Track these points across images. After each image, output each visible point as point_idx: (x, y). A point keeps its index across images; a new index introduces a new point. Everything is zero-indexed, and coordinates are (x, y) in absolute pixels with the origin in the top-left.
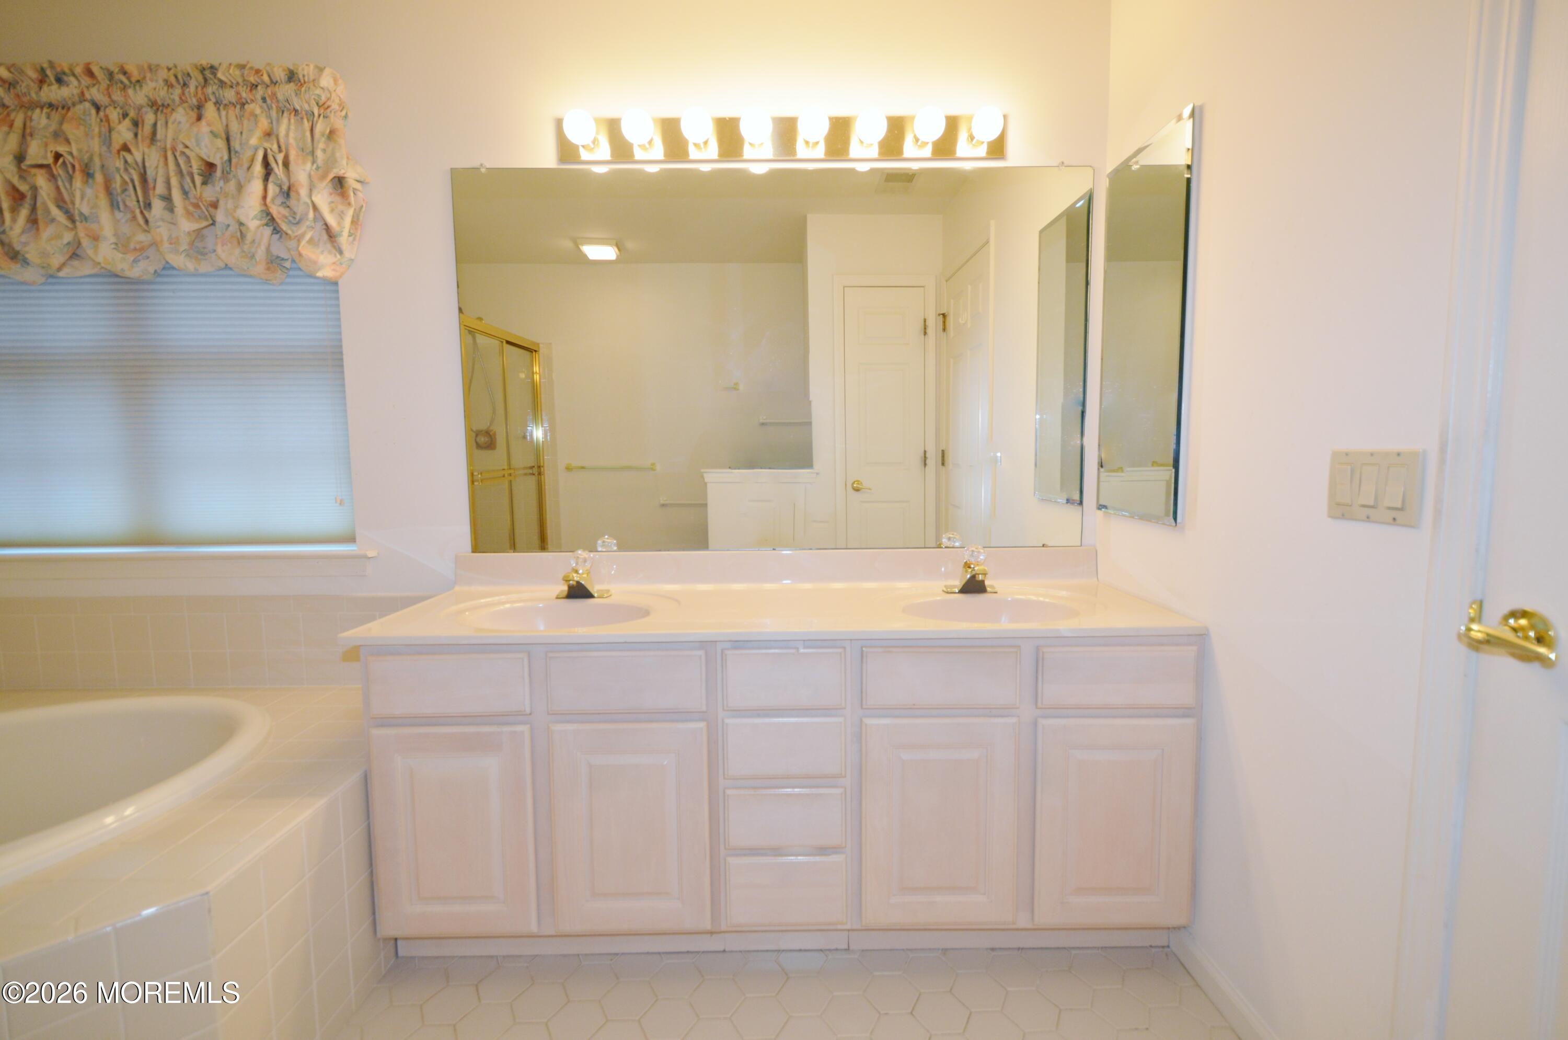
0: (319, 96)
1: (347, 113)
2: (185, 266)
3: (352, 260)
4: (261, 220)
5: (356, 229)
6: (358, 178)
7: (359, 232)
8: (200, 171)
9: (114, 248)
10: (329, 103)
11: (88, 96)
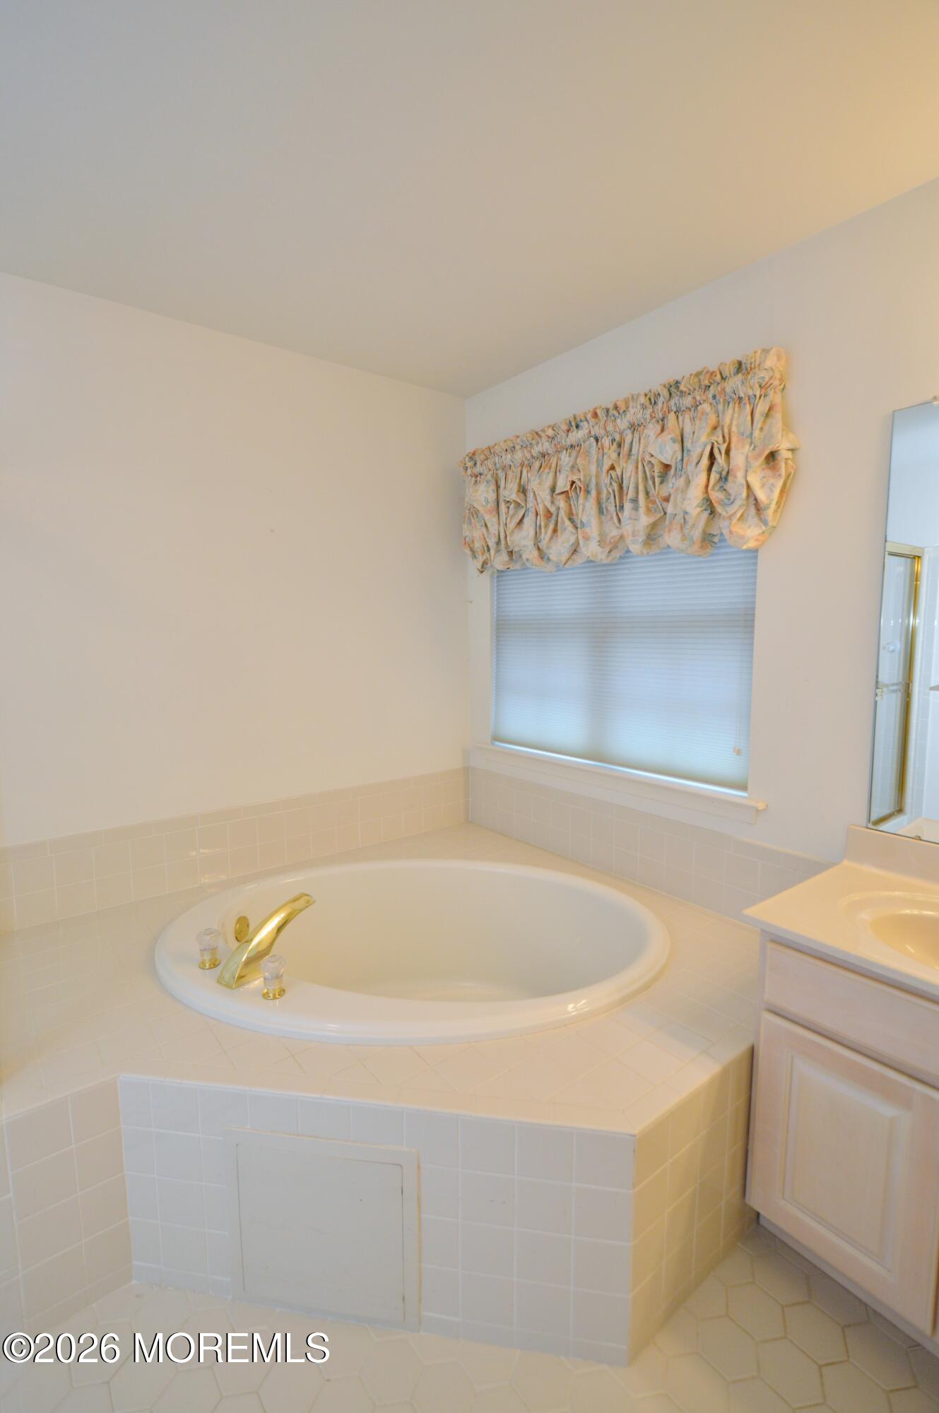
0: (762, 378)
1: (784, 386)
3: (773, 528)
4: (701, 507)
5: (782, 497)
6: (789, 447)
7: (784, 500)
8: (659, 474)
9: (597, 544)
10: (770, 382)
11: (593, 433)
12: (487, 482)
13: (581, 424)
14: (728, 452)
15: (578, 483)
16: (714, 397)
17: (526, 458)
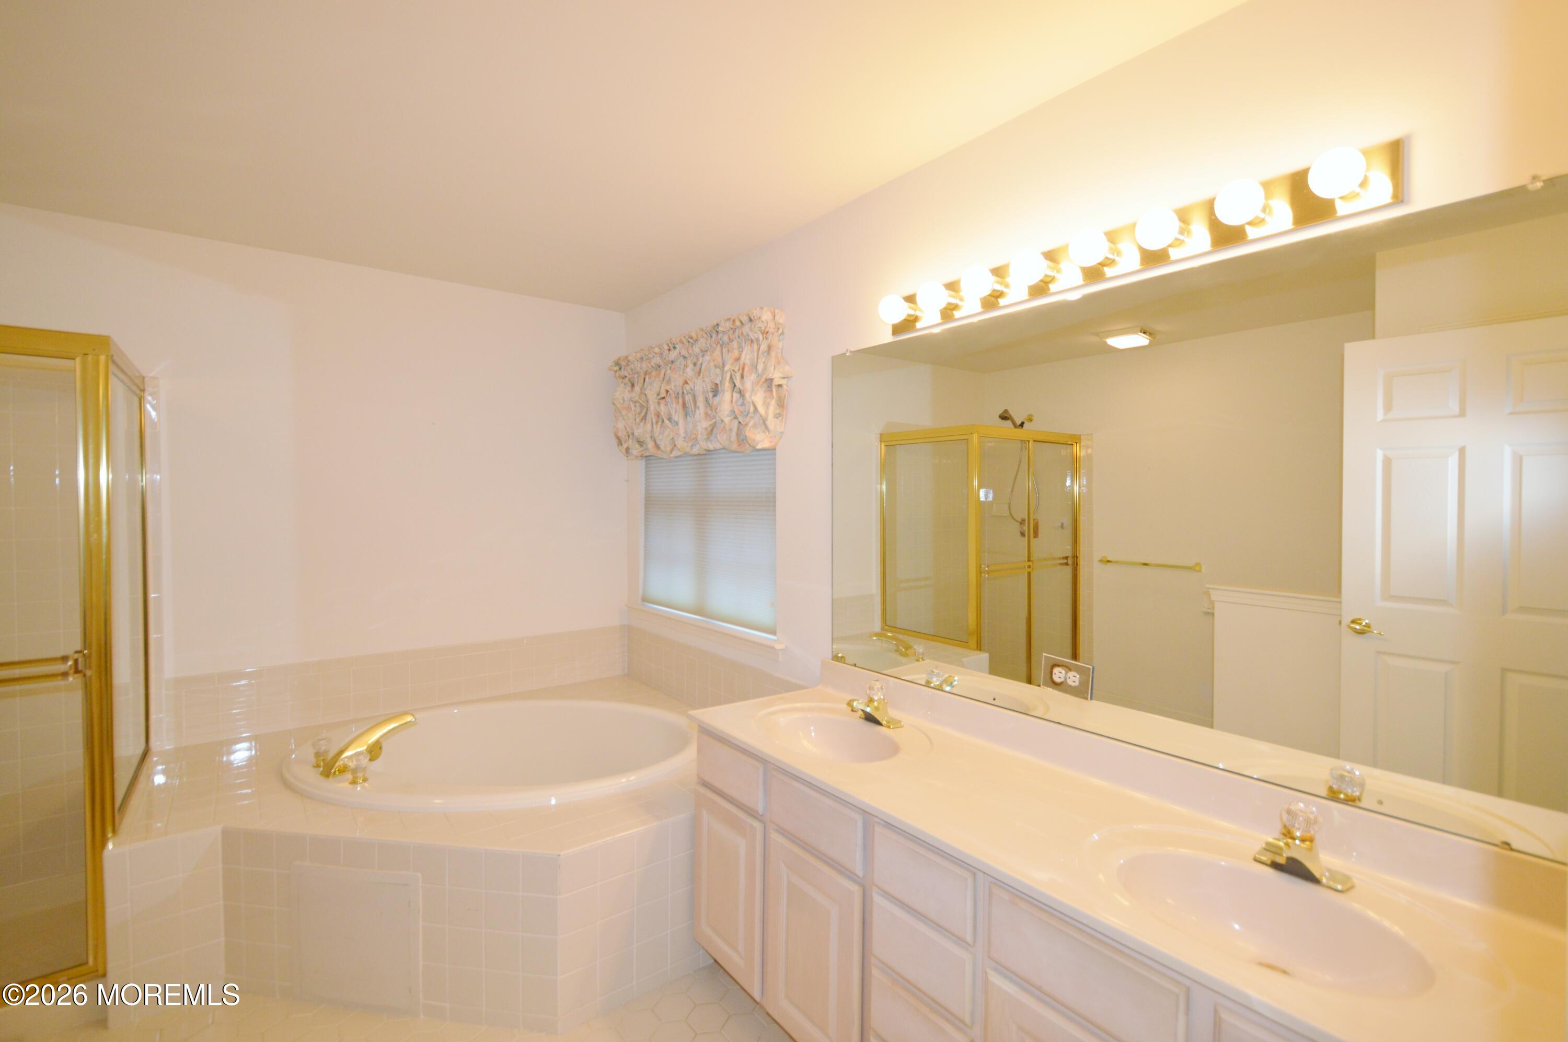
0: (760, 327)
1: (783, 331)
2: (708, 447)
3: (782, 433)
4: (730, 416)
5: (783, 411)
6: (782, 376)
7: (785, 412)
8: (712, 390)
9: (683, 440)
10: (767, 330)
11: (682, 354)
12: (625, 384)
13: (677, 346)
14: (742, 377)
15: (671, 392)
16: (739, 336)
17: (649, 367)
